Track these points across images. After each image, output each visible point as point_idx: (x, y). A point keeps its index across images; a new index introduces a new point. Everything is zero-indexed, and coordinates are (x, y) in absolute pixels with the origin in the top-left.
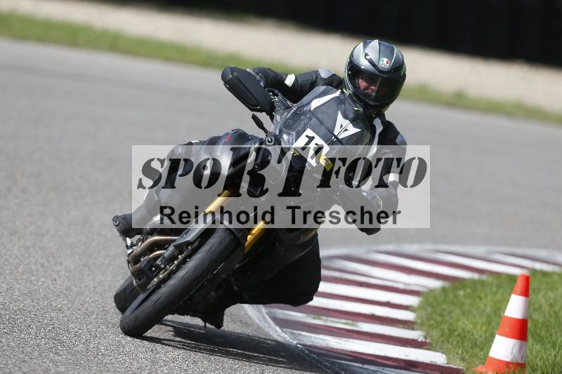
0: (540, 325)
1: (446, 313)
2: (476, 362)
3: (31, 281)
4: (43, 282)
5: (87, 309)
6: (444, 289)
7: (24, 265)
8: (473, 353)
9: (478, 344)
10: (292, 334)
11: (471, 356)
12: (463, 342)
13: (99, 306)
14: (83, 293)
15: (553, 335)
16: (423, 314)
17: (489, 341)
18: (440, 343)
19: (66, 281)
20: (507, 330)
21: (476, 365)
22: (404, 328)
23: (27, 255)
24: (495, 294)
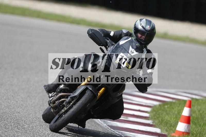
0: (195, 118)
1: (160, 114)
2: (172, 132)
3: (8, 102)
4: (13, 102)
5: (29, 112)
6: (160, 105)
7: (6, 96)
8: (170, 129)
9: (172, 125)
10: (104, 121)
11: (170, 130)
12: (167, 125)
13: (33, 111)
14: (28, 106)
15: (200, 122)
16: (152, 114)
17: (176, 124)
18: (158, 125)
19: (21, 102)
20: (183, 120)
21: (172, 133)
22: (145, 119)
23: (7, 92)
24: (179, 107)
